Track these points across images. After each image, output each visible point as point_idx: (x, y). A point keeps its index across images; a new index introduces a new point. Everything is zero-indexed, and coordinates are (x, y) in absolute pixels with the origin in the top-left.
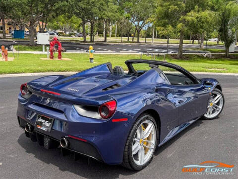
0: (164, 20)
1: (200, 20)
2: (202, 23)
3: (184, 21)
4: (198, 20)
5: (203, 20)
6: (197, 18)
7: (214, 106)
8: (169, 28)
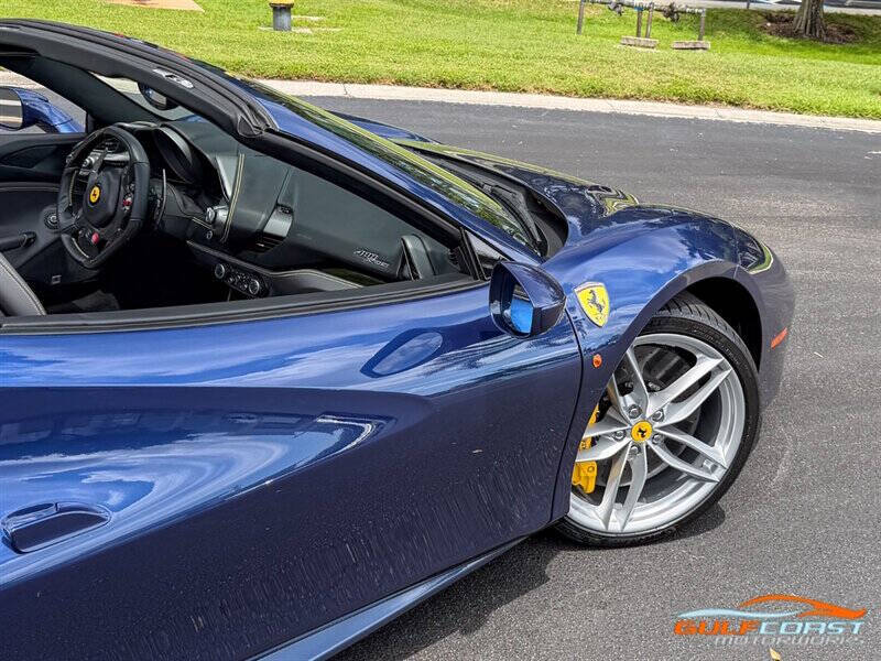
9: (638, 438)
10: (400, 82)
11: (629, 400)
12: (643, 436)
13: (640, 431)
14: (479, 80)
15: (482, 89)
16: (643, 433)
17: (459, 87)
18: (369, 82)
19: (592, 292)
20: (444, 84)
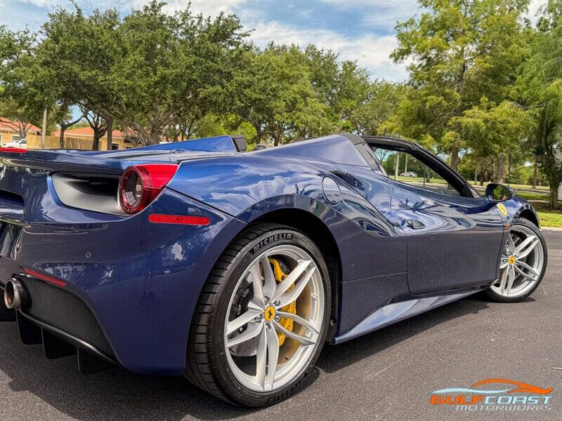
0: (416, 126)
1: (492, 125)
2: (498, 132)
3: (458, 127)
4: (489, 125)
5: (500, 126)
6: (486, 121)
7: (520, 267)
8: (426, 141)
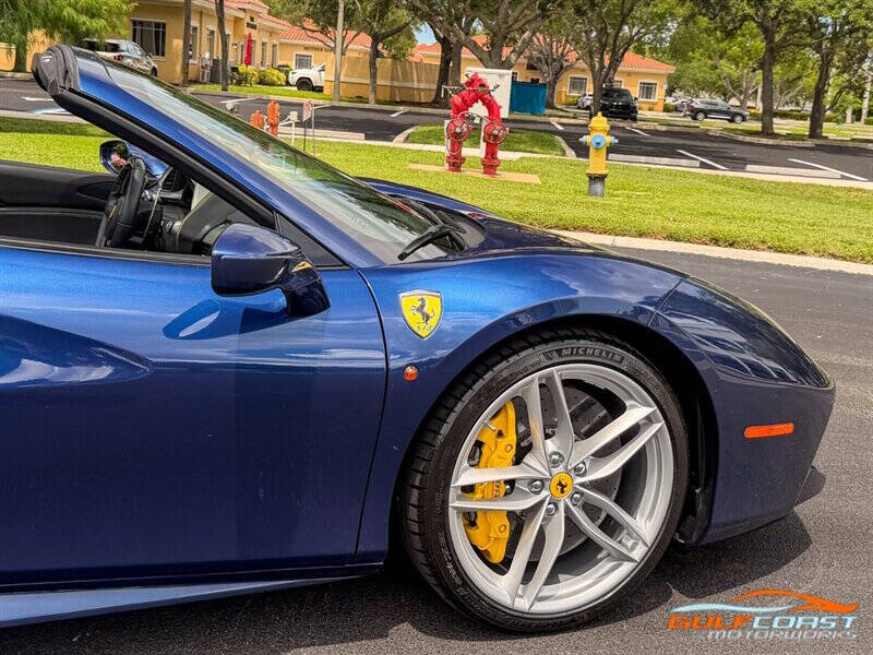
9: (557, 493)
10: (671, 237)
11: (551, 445)
12: (562, 492)
13: (560, 484)
14: (754, 240)
15: (756, 249)
16: (562, 486)
17: (731, 245)
18: (640, 236)
19: (422, 299)
20: (716, 241)
